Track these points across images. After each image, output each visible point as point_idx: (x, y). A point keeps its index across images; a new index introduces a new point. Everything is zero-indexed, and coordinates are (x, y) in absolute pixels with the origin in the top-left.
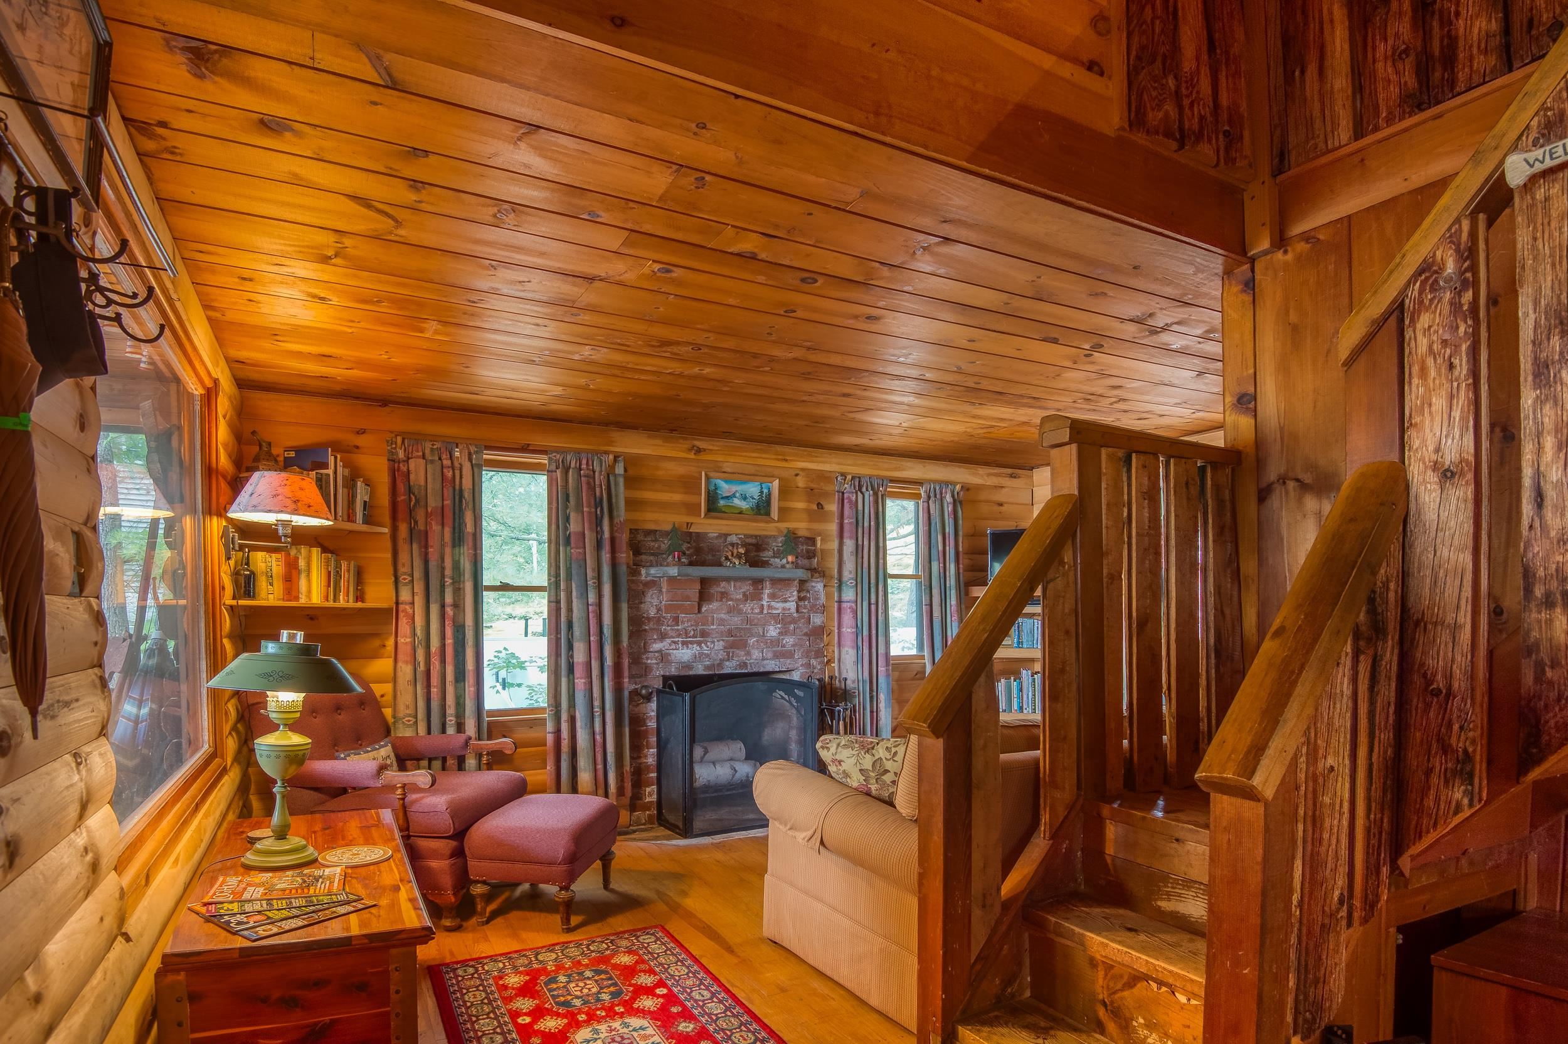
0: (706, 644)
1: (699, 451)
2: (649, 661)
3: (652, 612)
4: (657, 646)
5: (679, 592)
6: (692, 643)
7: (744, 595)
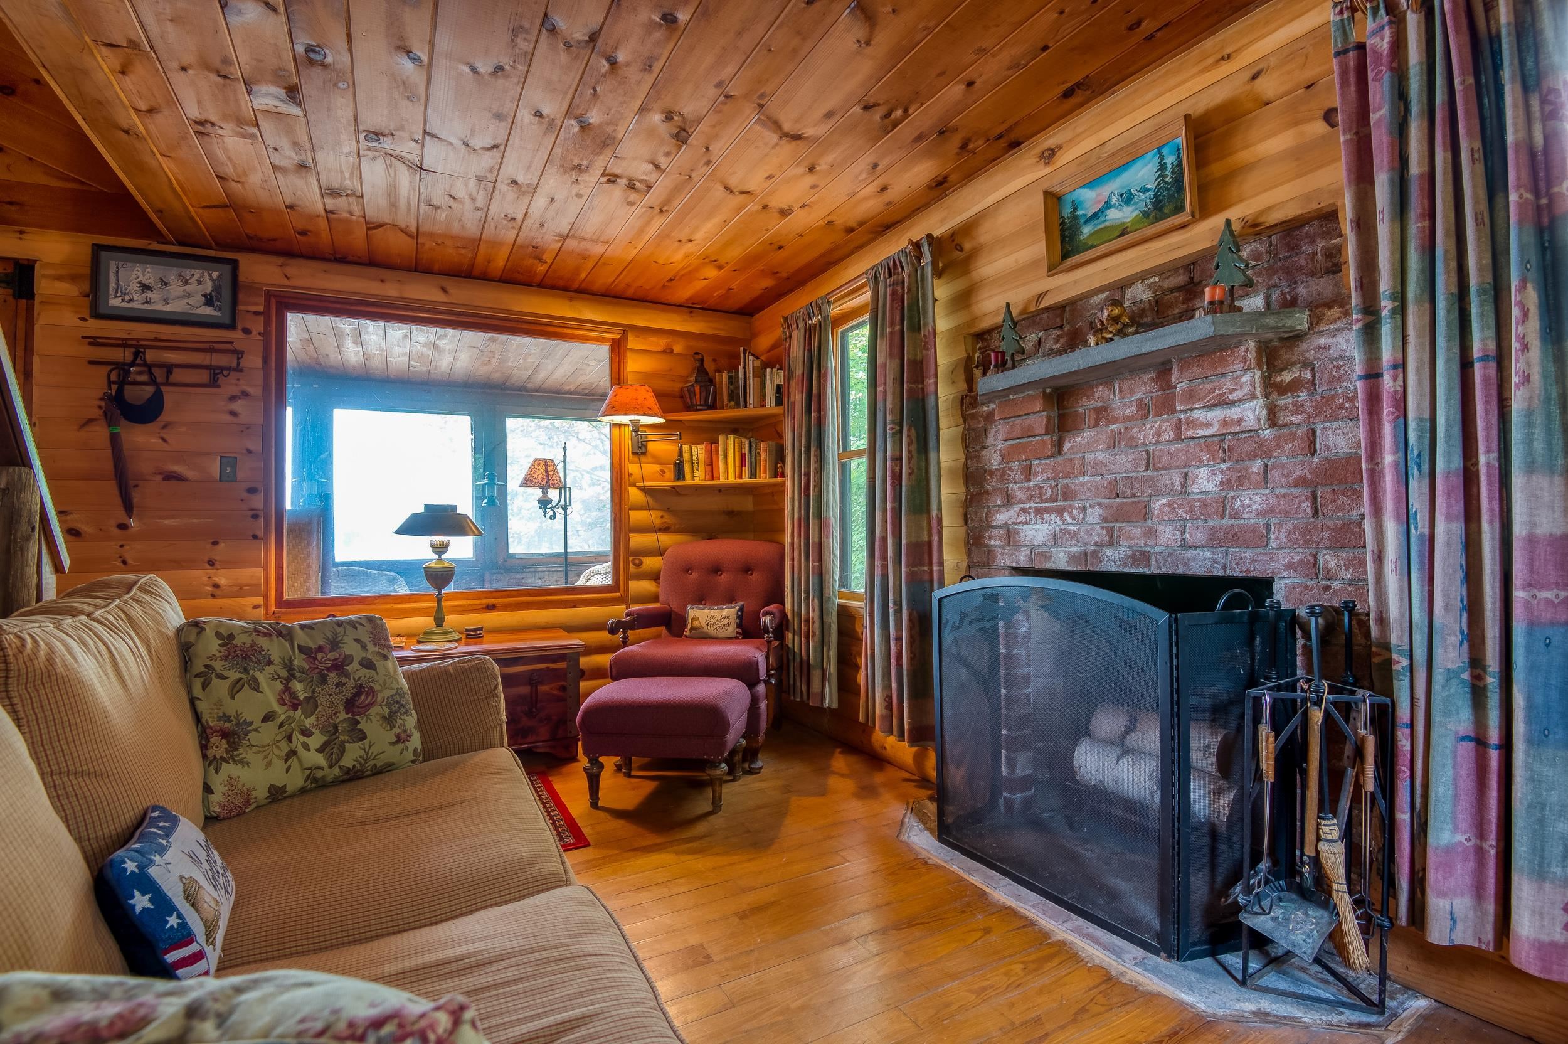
0: (1071, 513)
1: (1052, 152)
2: (992, 543)
3: (995, 461)
4: (1001, 518)
5: (1018, 421)
6: (1048, 511)
7: (1140, 404)
